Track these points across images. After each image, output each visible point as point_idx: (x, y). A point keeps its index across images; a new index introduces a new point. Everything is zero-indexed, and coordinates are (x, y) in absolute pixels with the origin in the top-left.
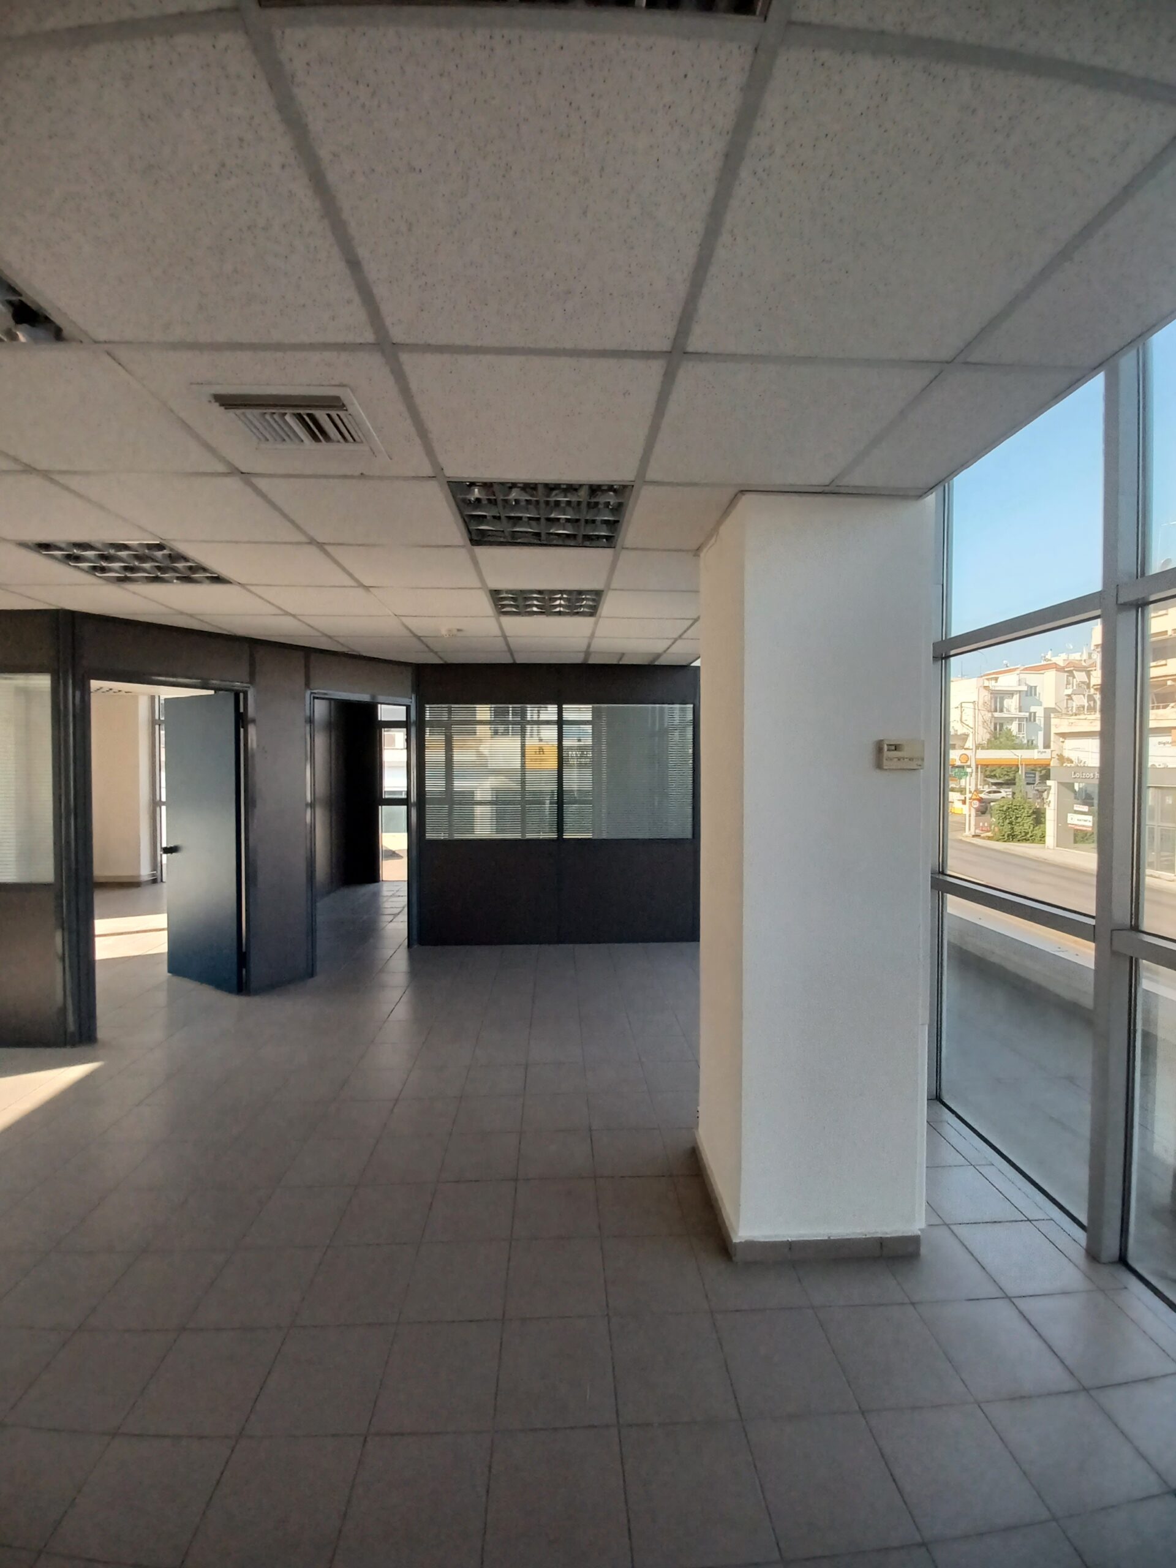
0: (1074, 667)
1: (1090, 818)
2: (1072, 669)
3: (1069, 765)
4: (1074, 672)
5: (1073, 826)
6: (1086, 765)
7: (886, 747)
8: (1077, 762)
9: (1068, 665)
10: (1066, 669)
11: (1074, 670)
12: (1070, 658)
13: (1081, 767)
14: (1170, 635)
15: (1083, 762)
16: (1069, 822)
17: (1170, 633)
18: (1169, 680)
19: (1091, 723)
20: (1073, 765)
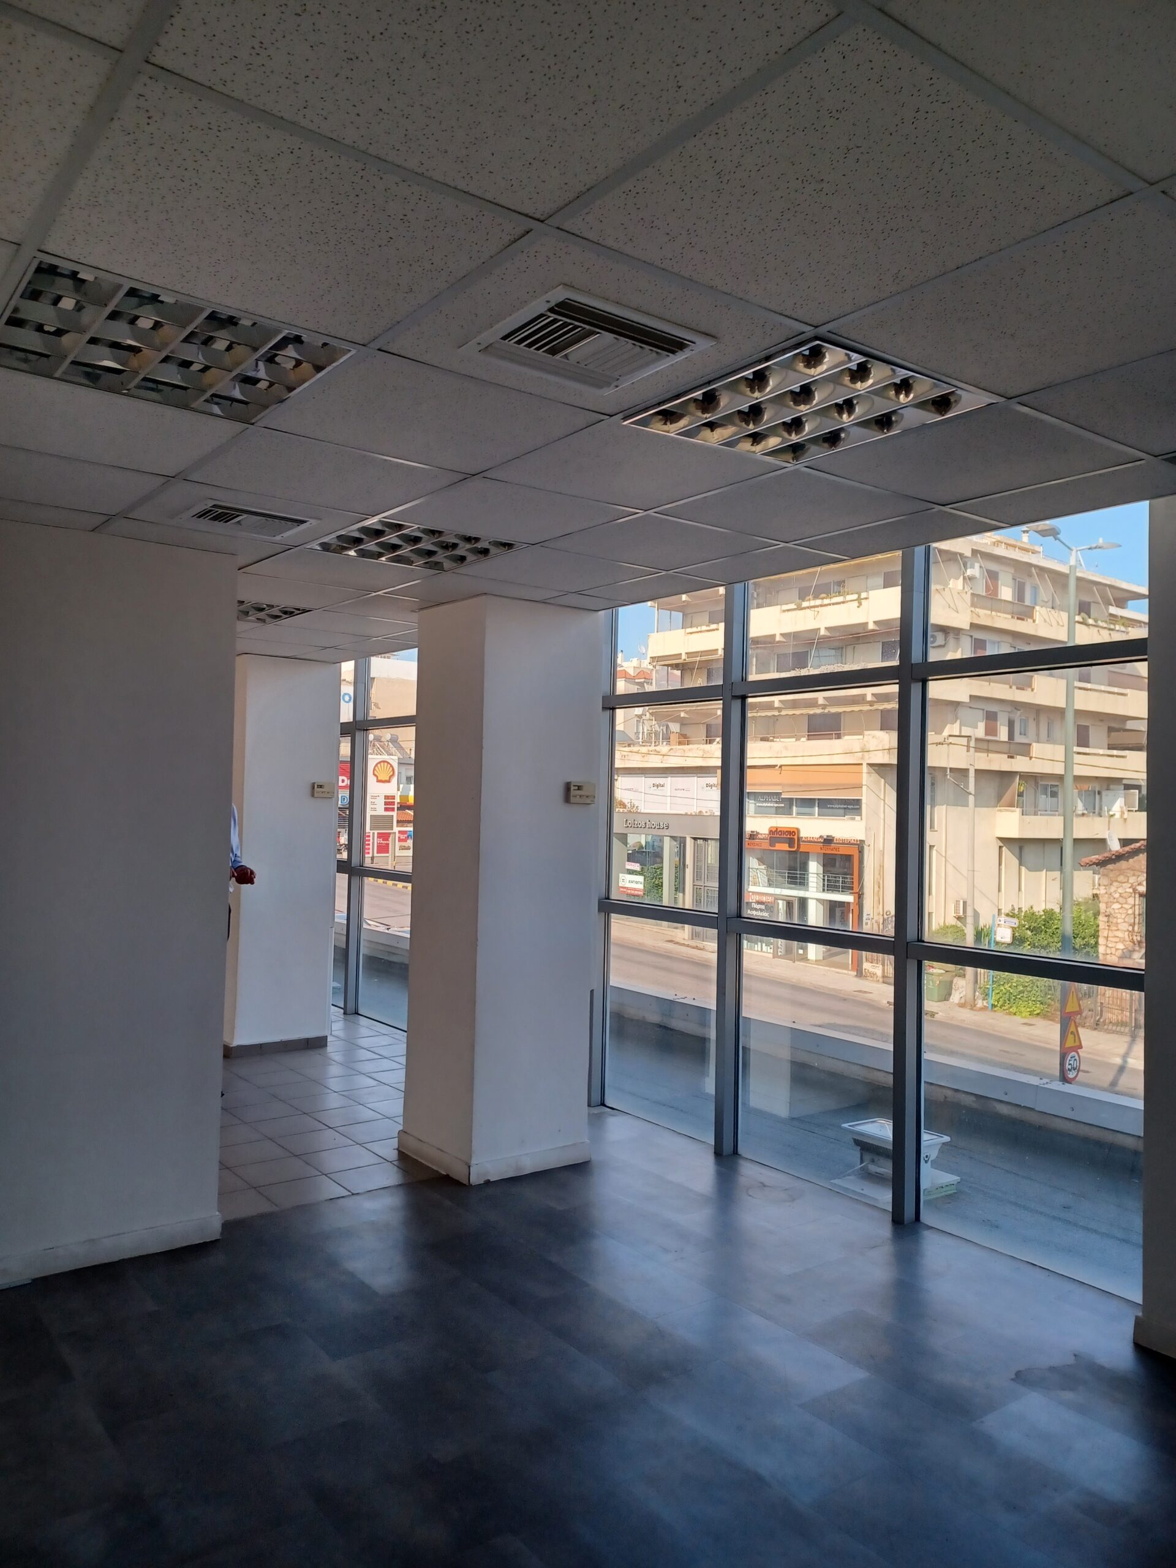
0: (645, 678)
1: (641, 878)
2: (643, 680)
3: (621, 810)
4: (645, 684)
5: (625, 890)
6: (639, 811)
7: (316, 787)
8: (629, 806)
9: (638, 676)
10: (637, 681)
11: (644, 682)
12: (642, 667)
13: (633, 813)
14: (685, 660)
15: (636, 806)
16: (620, 885)
17: (684, 657)
18: (683, 711)
19: (643, 757)
20: (626, 810)
